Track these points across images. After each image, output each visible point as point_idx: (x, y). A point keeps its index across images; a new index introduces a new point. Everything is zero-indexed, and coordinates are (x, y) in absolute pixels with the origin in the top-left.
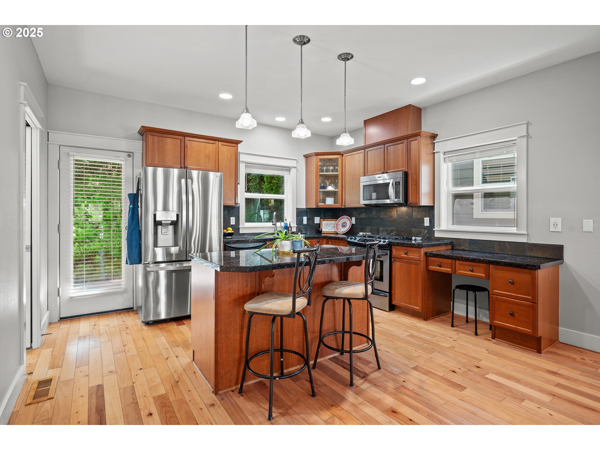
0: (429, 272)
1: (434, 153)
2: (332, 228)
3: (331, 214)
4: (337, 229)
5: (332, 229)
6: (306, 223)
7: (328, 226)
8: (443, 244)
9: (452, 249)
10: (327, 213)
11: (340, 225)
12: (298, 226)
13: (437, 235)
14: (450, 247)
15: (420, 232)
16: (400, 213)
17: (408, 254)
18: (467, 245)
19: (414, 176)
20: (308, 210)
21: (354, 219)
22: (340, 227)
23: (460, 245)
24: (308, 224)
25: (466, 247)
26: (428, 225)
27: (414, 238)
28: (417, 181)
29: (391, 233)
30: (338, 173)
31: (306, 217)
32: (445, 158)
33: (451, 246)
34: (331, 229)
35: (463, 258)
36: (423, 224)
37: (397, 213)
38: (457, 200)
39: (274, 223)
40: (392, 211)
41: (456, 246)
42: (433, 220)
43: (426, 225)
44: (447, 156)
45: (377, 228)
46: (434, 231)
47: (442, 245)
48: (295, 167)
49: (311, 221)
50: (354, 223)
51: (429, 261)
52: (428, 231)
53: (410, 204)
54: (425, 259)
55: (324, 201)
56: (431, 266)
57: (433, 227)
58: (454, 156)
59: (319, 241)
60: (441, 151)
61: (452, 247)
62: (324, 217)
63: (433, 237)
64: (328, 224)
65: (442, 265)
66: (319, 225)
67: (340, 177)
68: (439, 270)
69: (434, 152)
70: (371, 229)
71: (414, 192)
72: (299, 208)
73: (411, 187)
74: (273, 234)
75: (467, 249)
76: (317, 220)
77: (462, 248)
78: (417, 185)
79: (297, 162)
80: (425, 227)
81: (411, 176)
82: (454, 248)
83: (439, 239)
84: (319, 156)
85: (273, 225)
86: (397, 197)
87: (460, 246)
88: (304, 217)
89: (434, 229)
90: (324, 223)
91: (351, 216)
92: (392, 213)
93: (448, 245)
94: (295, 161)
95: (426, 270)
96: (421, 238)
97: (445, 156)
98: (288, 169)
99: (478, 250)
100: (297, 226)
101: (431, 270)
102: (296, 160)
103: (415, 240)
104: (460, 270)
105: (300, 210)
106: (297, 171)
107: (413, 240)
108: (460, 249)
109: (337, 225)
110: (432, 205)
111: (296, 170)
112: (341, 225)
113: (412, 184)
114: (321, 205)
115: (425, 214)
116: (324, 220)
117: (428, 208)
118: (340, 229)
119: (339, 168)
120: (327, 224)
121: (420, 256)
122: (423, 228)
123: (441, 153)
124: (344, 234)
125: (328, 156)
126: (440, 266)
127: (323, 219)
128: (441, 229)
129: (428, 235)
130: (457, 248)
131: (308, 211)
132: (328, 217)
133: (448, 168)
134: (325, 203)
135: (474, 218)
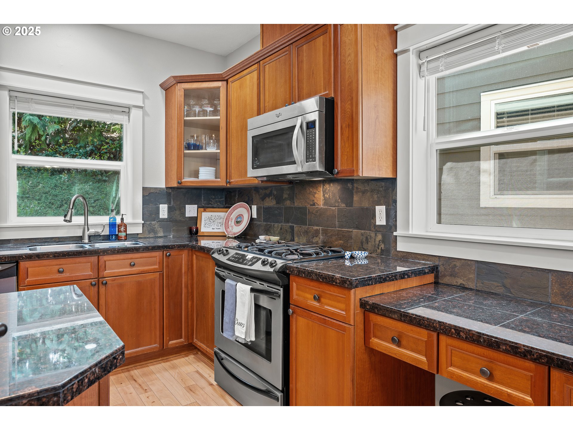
0: (372, 352)
1: (396, 55)
2: (219, 225)
3: (224, 199)
4: (227, 227)
5: (219, 227)
6: (166, 216)
7: (212, 221)
8: (412, 272)
9: (436, 283)
10: (214, 197)
11: (232, 219)
12: (148, 223)
13: (402, 246)
14: (430, 278)
15: (367, 238)
16: (329, 196)
17: (323, 300)
18: (471, 276)
19: (348, 106)
20: (170, 191)
21: (254, 208)
22: (233, 224)
23: (453, 275)
24: (170, 219)
25: (469, 279)
26: (384, 223)
27: (348, 254)
28: (352, 118)
29: (313, 237)
30: (219, 117)
31: (166, 205)
32: (420, 67)
33: (433, 275)
34: (217, 227)
35: (462, 334)
36: (372, 221)
37: (324, 195)
38: (449, 165)
39: (68, 218)
40: (315, 193)
41: (445, 276)
42: (392, 212)
43: (378, 223)
44: (424, 61)
45: (291, 226)
46: (396, 236)
47: (409, 277)
48: (141, 107)
49: (177, 212)
50: (255, 216)
51: (372, 324)
52: (384, 236)
53: (338, 173)
54: (360, 318)
55: (196, 174)
56: (375, 336)
57: (393, 228)
58: (442, 57)
59: (170, 255)
60: (411, 48)
61: (435, 278)
62: (207, 205)
63: (392, 252)
64: (213, 218)
65: (404, 342)
66: (195, 220)
67: (223, 125)
68: (395, 354)
69: (395, 51)
70: (281, 229)
71: (347, 145)
72: (151, 188)
73: (342, 134)
74: (79, 239)
75: (471, 285)
76: (191, 210)
77: (460, 281)
78: (352, 127)
79: (145, 97)
80: (376, 228)
81: (341, 107)
82: (440, 281)
83: (406, 257)
84: (183, 84)
85: (65, 221)
86: (309, 158)
87: (455, 277)
88: (161, 205)
89: (395, 234)
90: (205, 215)
91: (250, 203)
92: (316, 195)
93: (425, 273)
94: (141, 96)
95: (364, 348)
96: (367, 254)
97: (421, 62)
98: (126, 110)
99: (500, 290)
100: (143, 222)
101: (377, 349)
102: (142, 92)
103: (352, 257)
104: (451, 366)
105: (152, 191)
106: (145, 114)
107: (347, 259)
108: (455, 284)
109: (227, 219)
110: (391, 176)
111: (142, 112)
112: (233, 221)
113: (344, 126)
114: (188, 180)
115: (378, 197)
116: (205, 211)
117: (383, 184)
118: (232, 227)
119: (222, 108)
120: (210, 219)
121: (347, 310)
122: (373, 229)
123: (411, 52)
124: (235, 238)
125: (200, 83)
126: (399, 344)
127: (202, 209)
128: (410, 232)
129: (382, 246)
130: (447, 280)
131: (170, 193)
132: (215, 205)
133: (427, 89)
134: (198, 177)
135: (481, 206)
